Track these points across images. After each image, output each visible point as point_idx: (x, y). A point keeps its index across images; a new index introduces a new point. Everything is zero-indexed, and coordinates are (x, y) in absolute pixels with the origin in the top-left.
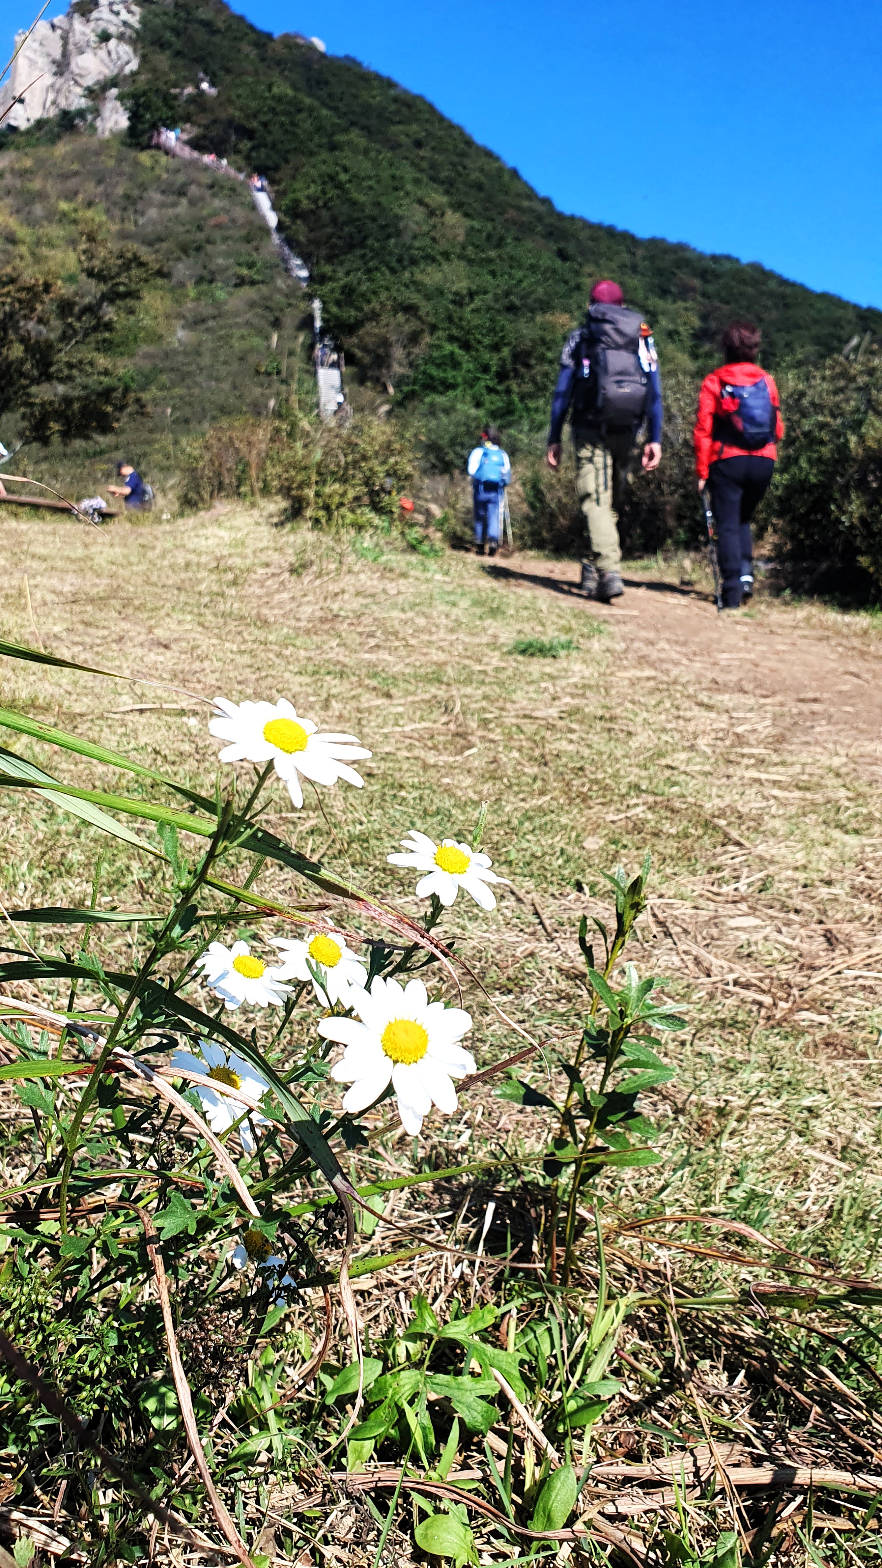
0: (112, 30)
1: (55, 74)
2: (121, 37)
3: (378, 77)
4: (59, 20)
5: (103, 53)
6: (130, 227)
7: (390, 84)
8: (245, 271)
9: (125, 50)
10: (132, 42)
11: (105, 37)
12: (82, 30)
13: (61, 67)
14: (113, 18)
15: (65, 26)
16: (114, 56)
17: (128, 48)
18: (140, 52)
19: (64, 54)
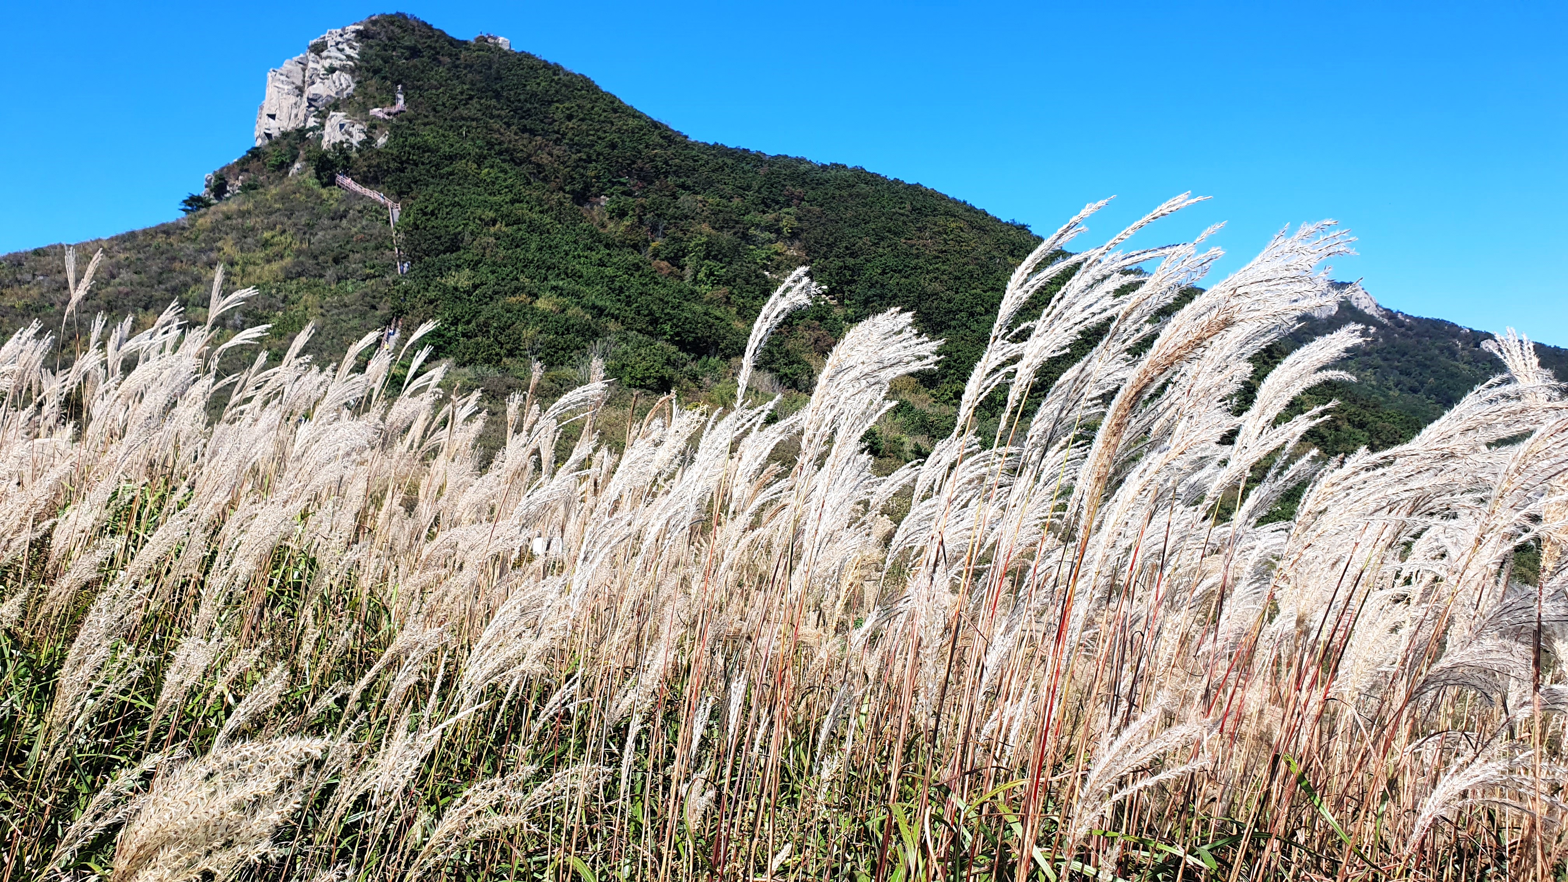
0: (337, 64)
1: (297, 96)
2: (343, 69)
3: (546, 65)
4: (300, 56)
5: (329, 82)
6: (305, 246)
7: (556, 69)
8: (369, 271)
9: (346, 78)
10: (352, 71)
11: (332, 70)
12: (316, 66)
13: (301, 91)
14: (338, 54)
15: (304, 61)
16: (337, 82)
17: (348, 76)
18: (357, 79)
19: (303, 82)
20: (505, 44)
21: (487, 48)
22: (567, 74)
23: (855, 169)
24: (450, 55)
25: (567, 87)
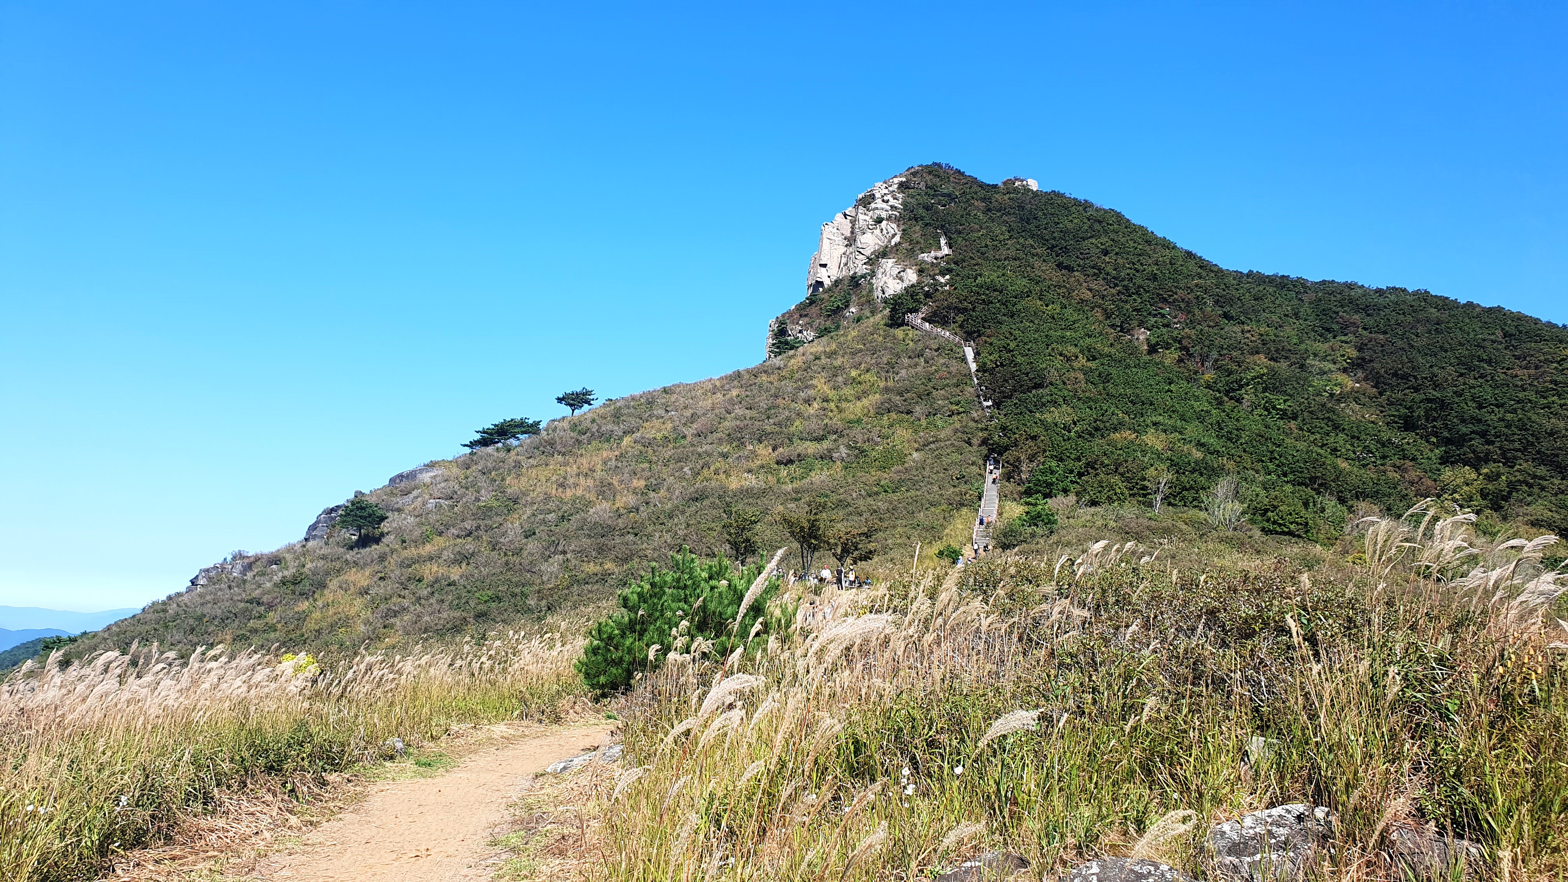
0: (884, 215)
1: (846, 246)
2: (889, 218)
4: (849, 211)
5: (877, 232)
6: (890, 384)
8: (954, 407)
9: (891, 228)
10: (897, 220)
11: (879, 220)
12: (864, 218)
13: (851, 241)
14: (884, 205)
15: (853, 214)
16: (885, 231)
17: (894, 226)
18: (902, 227)
19: (852, 233)
20: (1034, 185)
21: (1016, 190)
22: (1098, 210)
23: (1416, 293)
24: (983, 200)
25: (1100, 222)
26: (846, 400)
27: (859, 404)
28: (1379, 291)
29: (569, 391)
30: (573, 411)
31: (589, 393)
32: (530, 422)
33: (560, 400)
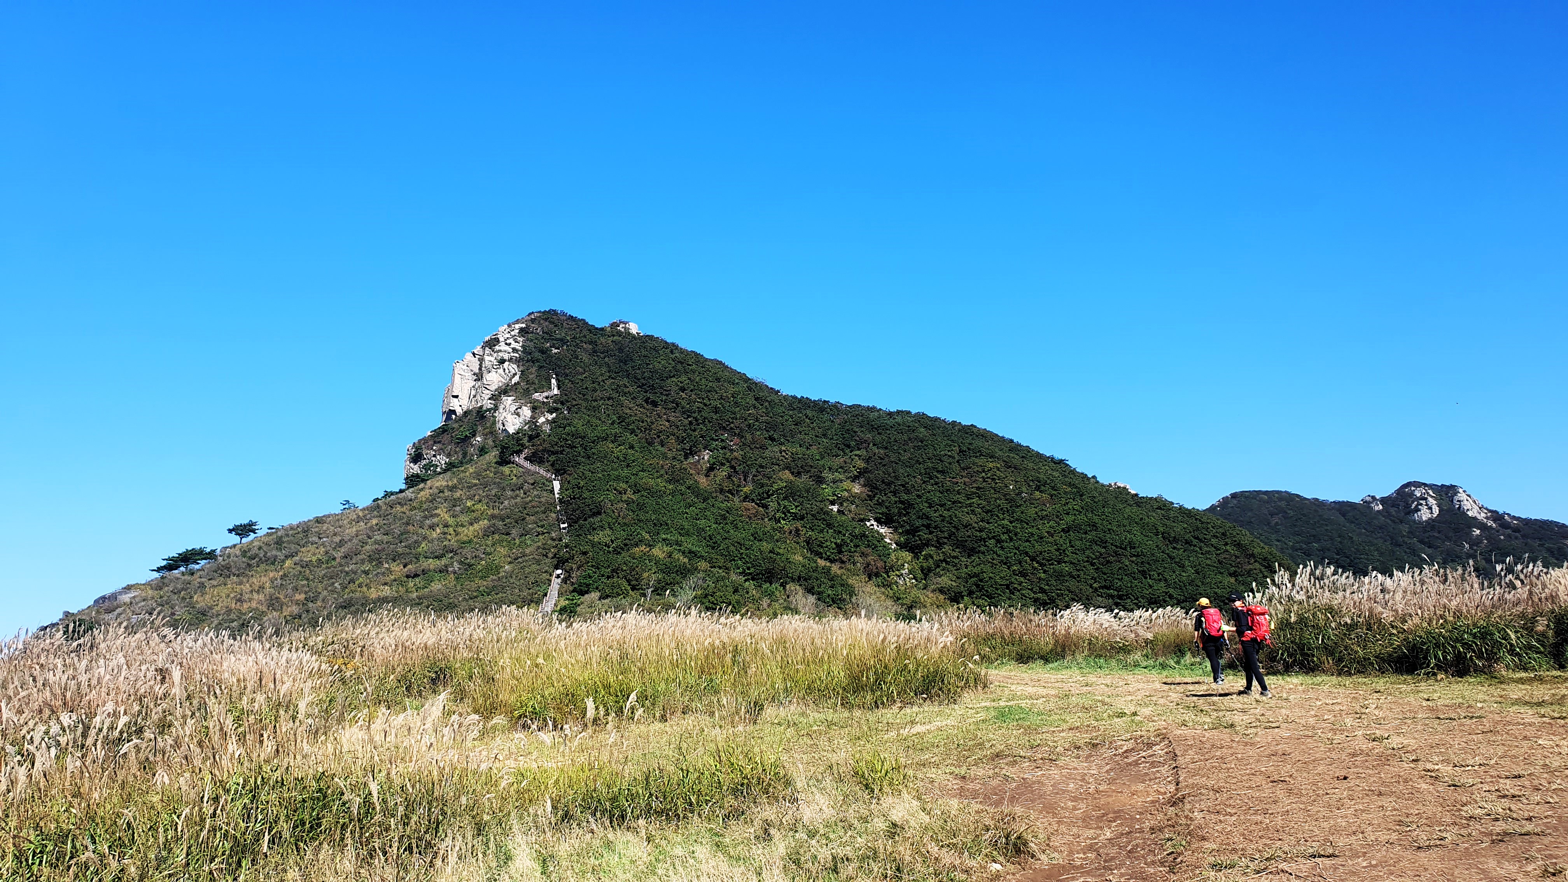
0: (506, 357)
2: (510, 360)
3: (665, 345)
5: (501, 371)
7: (673, 347)
9: (513, 368)
10: (517, 361)
11: (502, 361)
12: (490, 359)
13: (479, 377)
14: (507, 348)
15: (481, 354)
16: (507, 371)
17: (515, 366)
18: (521, 368)
19: (480, 369)
20: (634, 329)
21: (619, 333)
22: (682, 351)
23: (917, 414)
24: (591, 343)
25: (682, 363)
26: (463, 526)
27: (471, 528)
28: (890, 414)
29: (238, 523)
30: (241, 539)
31: (254, 524)
32: (208, 550)
33: (230, 531)
